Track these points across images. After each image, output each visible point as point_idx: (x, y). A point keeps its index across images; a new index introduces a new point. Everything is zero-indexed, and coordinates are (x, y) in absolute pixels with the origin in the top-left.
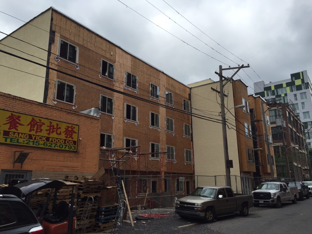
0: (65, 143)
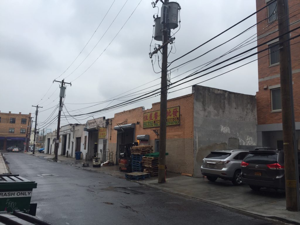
0: (173, 120)
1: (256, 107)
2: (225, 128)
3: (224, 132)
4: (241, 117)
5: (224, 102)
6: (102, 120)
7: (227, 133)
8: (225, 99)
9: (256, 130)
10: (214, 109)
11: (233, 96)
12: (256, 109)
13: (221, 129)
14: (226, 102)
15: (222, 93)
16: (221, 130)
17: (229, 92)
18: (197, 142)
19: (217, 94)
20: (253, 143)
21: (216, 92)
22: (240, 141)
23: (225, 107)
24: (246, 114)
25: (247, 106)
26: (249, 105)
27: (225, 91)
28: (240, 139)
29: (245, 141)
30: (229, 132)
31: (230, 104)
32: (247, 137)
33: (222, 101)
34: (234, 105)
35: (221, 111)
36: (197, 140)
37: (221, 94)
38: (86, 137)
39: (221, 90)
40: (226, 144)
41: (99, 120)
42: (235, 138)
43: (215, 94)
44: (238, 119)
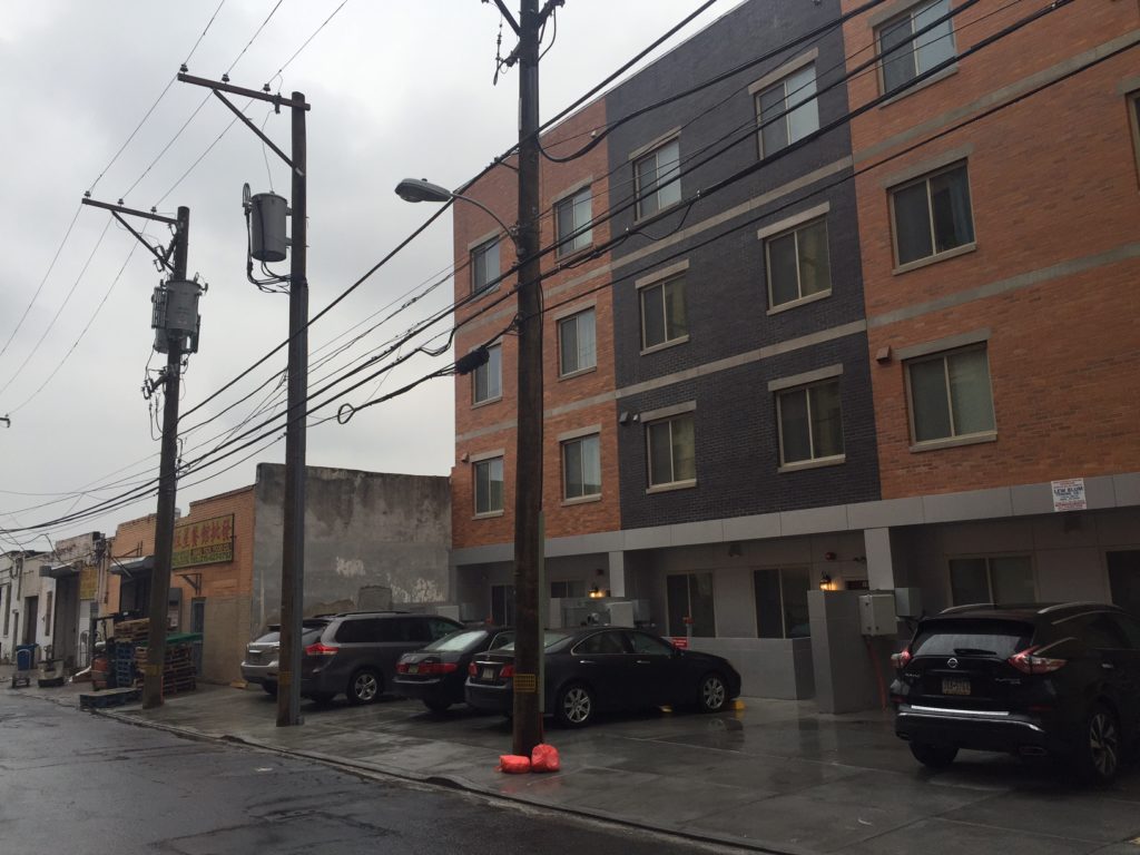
0: (223, 550)
1: (450, 505)
2: (349, 563)
3: (346, 573)
4: (400, 533)
5: (350, 502)
6: (90, 541)
7: (356, 576)
8: (352, 490)
9: (446, 562)
10: (319, 519)
11: (378, 481)
12: (449, 511)
13: (336, 567)
14: (356, 499)
15: (342, 476)
16: (338, 570)
17: (367, 473)
18: (262, 603)
19: (328, 482)
20: (435, 594)
21: (325, 476)
22: (395, 593)
23: (350, 513)
24: (417, 526)
25: (423, 504)
26: (426, 503)
27: (355, 473)
28: (393, 587)
29: (410, 593)
30: (363, 573)
31: (366, 502)
32: (418, 582)
33: (344, 497)
34: (381, 504)
35: (338, 523)
36: (262, 598)
37: (342, 480)
38: (50, 594)
39: (341, 470)
40: (352, 603)
41: (83, 541)
42: (380, 587)
43: (323, 481)
44: (389, 540)
